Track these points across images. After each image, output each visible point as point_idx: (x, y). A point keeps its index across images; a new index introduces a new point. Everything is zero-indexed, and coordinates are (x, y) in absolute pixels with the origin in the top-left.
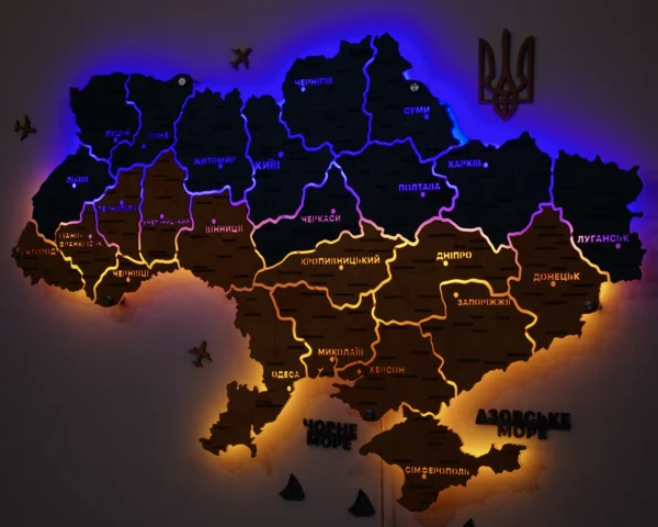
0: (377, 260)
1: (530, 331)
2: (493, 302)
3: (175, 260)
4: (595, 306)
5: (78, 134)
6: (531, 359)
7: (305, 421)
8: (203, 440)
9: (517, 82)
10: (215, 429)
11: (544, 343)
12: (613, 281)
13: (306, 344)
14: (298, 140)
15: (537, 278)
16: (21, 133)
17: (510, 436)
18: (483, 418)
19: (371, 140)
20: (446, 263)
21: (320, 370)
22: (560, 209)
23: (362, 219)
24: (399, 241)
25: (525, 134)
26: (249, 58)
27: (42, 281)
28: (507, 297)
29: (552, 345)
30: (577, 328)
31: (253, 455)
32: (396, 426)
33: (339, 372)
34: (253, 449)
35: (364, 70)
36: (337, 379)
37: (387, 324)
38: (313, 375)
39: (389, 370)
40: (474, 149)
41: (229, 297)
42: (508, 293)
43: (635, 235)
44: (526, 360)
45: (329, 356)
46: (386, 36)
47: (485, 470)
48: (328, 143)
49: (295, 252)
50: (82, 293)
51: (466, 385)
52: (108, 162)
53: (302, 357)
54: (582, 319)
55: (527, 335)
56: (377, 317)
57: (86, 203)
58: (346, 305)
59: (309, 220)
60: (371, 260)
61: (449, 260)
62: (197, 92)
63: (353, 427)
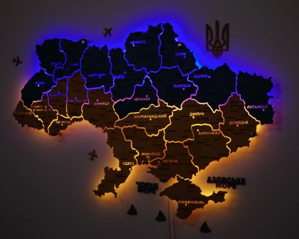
0: (165, 116)
1: (228, 145)
2: (213, 133)
3: (82, 116)
4: (255, 134)
5: (40, 64)
6: (229, 156)
7: (137, 182)
8: (95, 191)
9: (222, 42)
10: (99, 186)
11: (234, 150)
12: (262, 124)
13: (137, 151)
14: (132, 67)
15: (231, 123)
16: (15, 63)
17: (221, 187)
18: (210, 181)
19: (162, 66)
20: (193, 117)
21: (143, 162)
22: (240, 95)
23: (159, 99)
24: (174, 108)
25: (225, 64)
26: (111, 32)
27: (26, 125)
28: (219, 131)
29: (237, 151)
30: (247, 143)
31: (116, 197)
32: (174, 184)
33: (150, 162)
34: (116, 194)
35: (159, 37)
36: (149, 165)
37: (170, 142)
38: (140, 164)
39: (171, 161)
42: (219, 130)
43: (271, 105)
44: (227, 157)
45: (146, 156)
46: (168, 23)
47: (211, 202)
48: (144, 68)
49: (132, 113)
50: (43, 130)
51: (202, 167)
52: (52, 76)
53: (135, 156)
54: (249, 140)
55: (227, 146)
56: (166, 139)
57: (44, 93)
58: (153, 135)
59: (137, 99)
60: (163, 116)
61: (195, 116)
62: (89, 47)
63: (157, 185)
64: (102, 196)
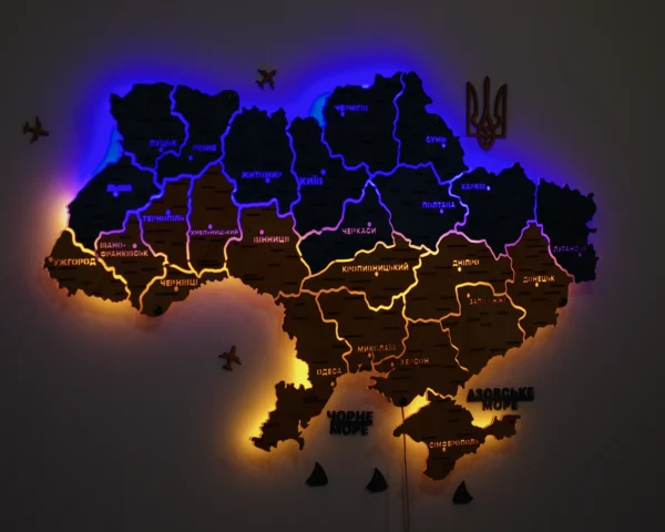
0: (406, 267)
1: (522, 322)
2: (495, 301)
3: (225, 268)
4: (565, 301)
5: (119, 142)
6: (522, 345)
7: (328, 413)
8: (253, 439)
9: (495, 121)
10: (265, 428)
11: (531, 333)
12: (577, 281)
13: (347, 343)
14: (339, 159)
15: (526, 280)
16: (29, 135)
19: (401, 162)
20: (460, 269)
21: (360, 366)
22: (541, 225)
23: (394, 232)
24: (424, 251)
25: (517, 165)
26: (274, 79)
27: (80, 292)
28: (505, 296)
29: (537, 334)
30: (553, 319)
31: (301, 448)
32: (421, 409)
33: (376, 367)
34: (301, 442)
35: (394, 100)
36: (375, 373)
37: (415, 322)
38: (353, 371)
39: (416, 361)
40: (480, 175)
41: (277, 303)
42: (505, 293)
43: (591, 246)
44: (519, 346)
45: (367, 353)
46: (413, 73)
47: (489, 438)
48: (364, 164)
49: (332, 262)
51: (475, 370)
52: (152, 170)
53: (344, 355)
54: (557, 312)
55: (519, 326)
56: (407, 316)
57: (129, 212)
58: (381, 307)
59: (348, 231)
60: (401, 267)
61: (462, 266)
62: (244, 109)
63: (369, 414)
64: (272, 448)
